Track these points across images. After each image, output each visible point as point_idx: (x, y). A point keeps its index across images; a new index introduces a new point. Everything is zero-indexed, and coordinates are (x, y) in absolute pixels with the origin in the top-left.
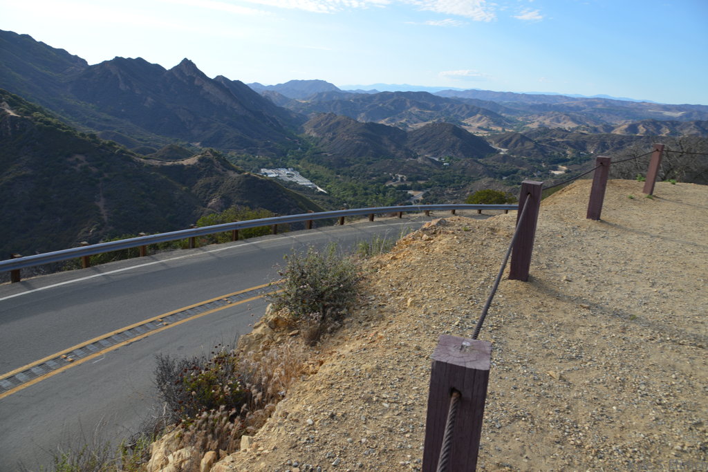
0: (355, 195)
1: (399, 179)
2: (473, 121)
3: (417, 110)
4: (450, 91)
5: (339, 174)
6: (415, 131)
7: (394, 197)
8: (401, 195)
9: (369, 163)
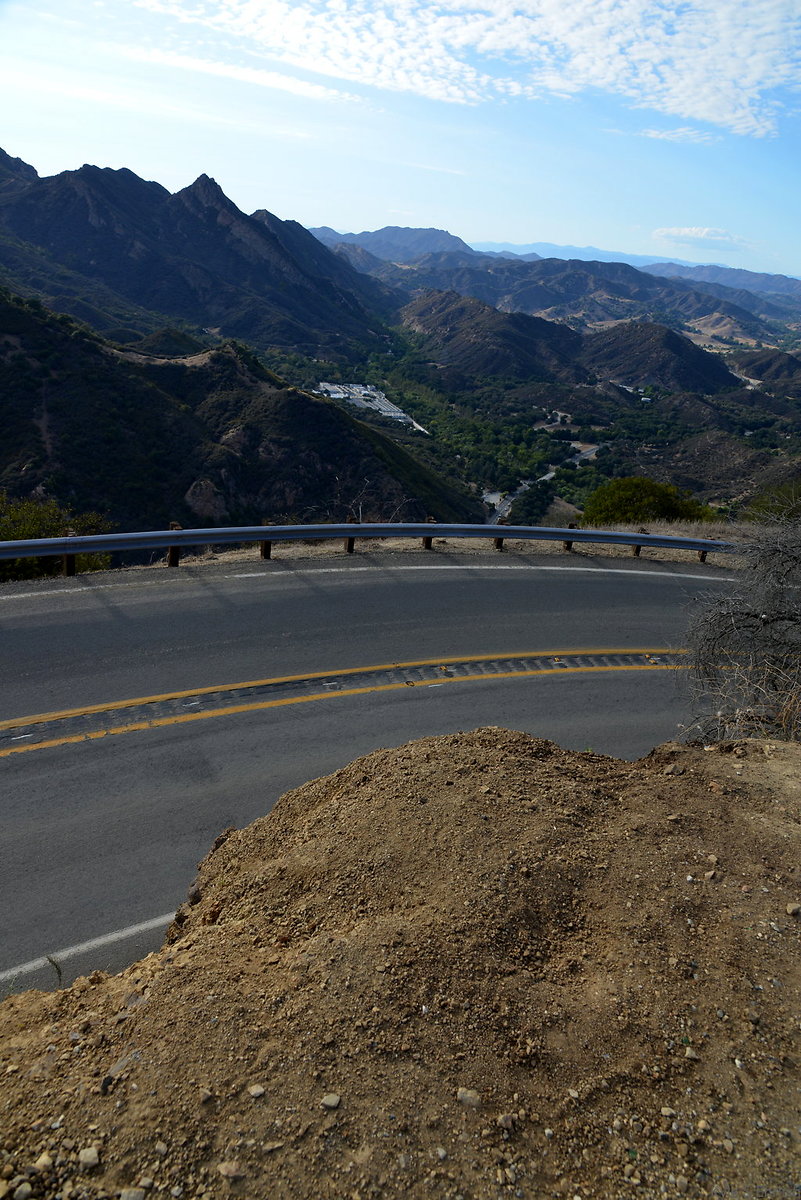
0: (478, 441)
1: (559, 419)
2: (705, 325)
3: (605, 296)
4: (671, 265)
5: (453, 402)
6: (598, 334)
7: (547, 450)
8: (559, 448)
9: (508, 388)
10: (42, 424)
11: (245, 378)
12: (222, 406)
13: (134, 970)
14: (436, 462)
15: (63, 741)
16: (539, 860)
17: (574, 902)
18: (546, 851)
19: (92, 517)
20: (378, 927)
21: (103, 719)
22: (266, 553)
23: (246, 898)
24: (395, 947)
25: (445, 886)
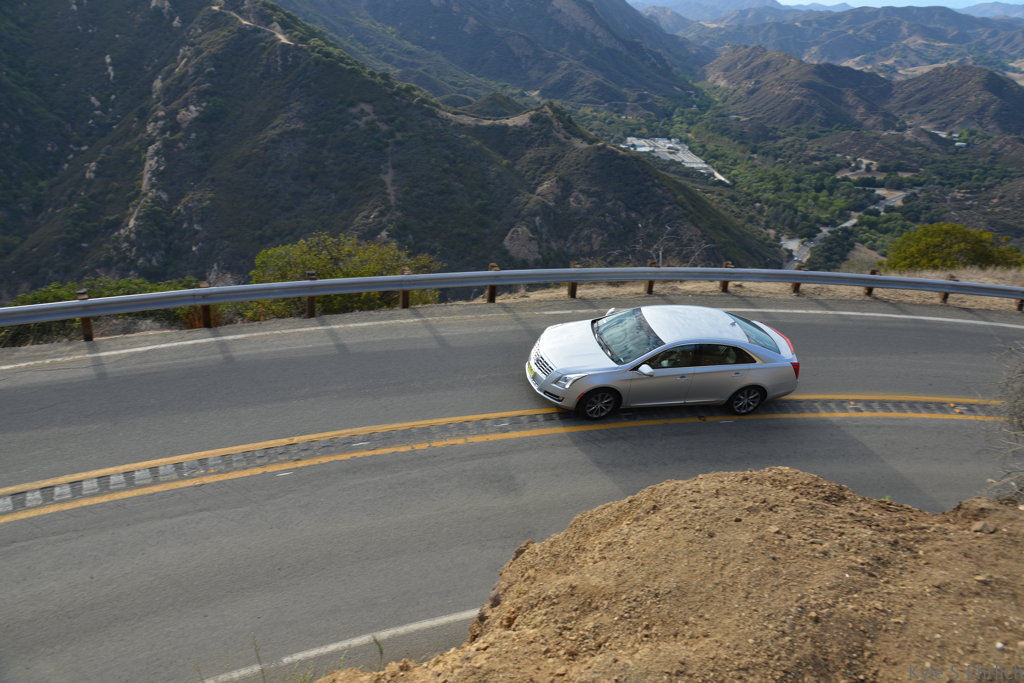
0: (778, 189)
1: (864, 166)
3: (920, 41)
5: (754, 152)
6: (909, 81)
7: (849, 197)
8: (863, 195)
9: (811, 137)
10: (388, 178)
11: (560, 136)
12: (539, 161)
13: (438, 662)
14: (737, 210)
15: (393, 450)
16: (829, 606)
17: (867, 654)
18: (837, 597)
19: (424, 258)
20: (662, 654)
21: (427, 433)
22: (572, 294)
23: (539, 609)
24: (677, 675)
25: (729, 621)
